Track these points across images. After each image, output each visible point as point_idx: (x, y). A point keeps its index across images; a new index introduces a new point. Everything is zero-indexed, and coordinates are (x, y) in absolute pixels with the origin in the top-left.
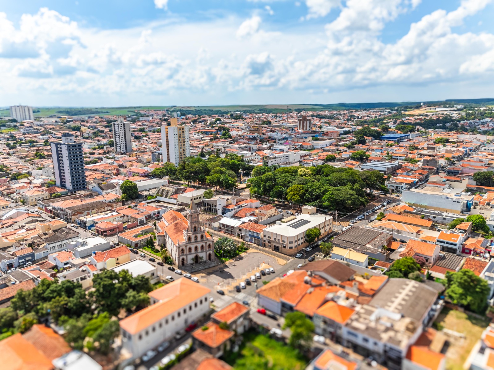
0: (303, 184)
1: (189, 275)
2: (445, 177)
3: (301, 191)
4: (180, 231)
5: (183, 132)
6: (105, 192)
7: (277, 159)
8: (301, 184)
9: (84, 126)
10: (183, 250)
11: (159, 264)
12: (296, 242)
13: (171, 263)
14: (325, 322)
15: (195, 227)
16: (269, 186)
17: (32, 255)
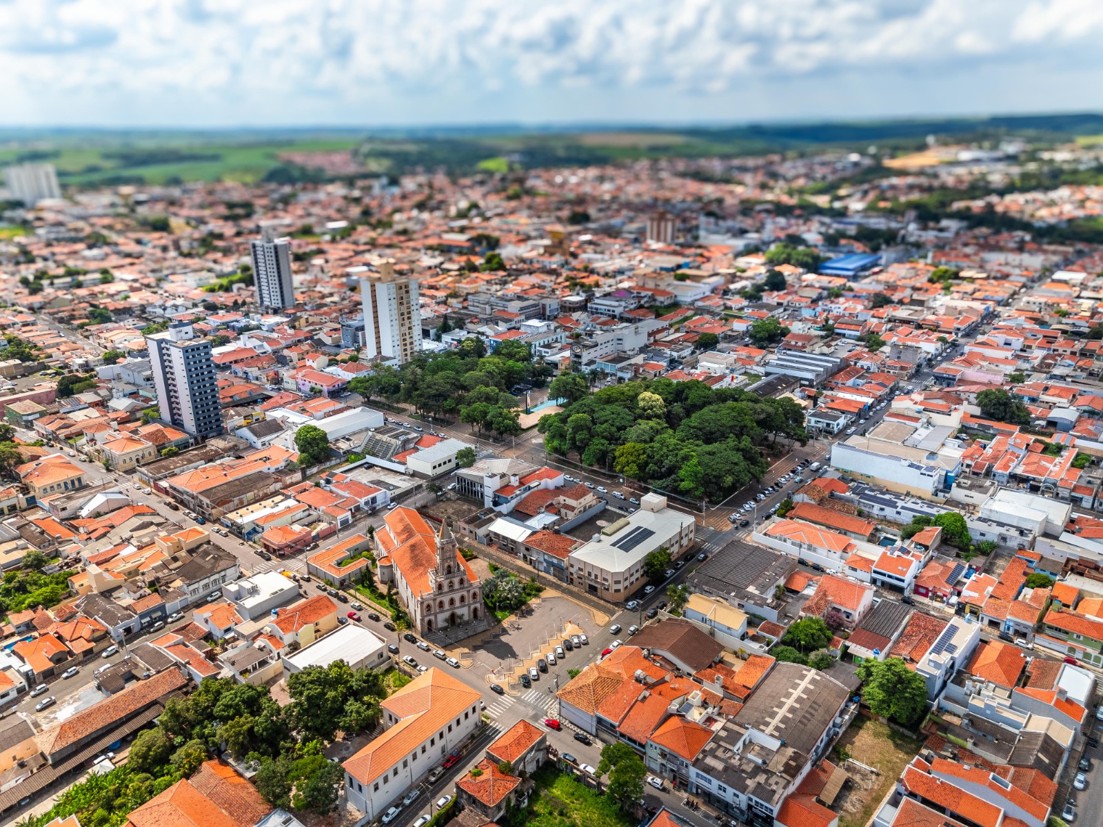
0: (645, 442)
1: (441, 652)
2: (921, 403)
3: (642, 457)
4: (422, 565)
5: (407, 292)
6: (263, 439)
7: (599, 347)
8: (641, 441)
9: (176, 215)
10: (428, 606)
11: (387, 626)
12: (626, 579)
13: (410, 625)
14: (664, 755)
15: (449, 567)
16: (582, 441)
17: (162, 608)
